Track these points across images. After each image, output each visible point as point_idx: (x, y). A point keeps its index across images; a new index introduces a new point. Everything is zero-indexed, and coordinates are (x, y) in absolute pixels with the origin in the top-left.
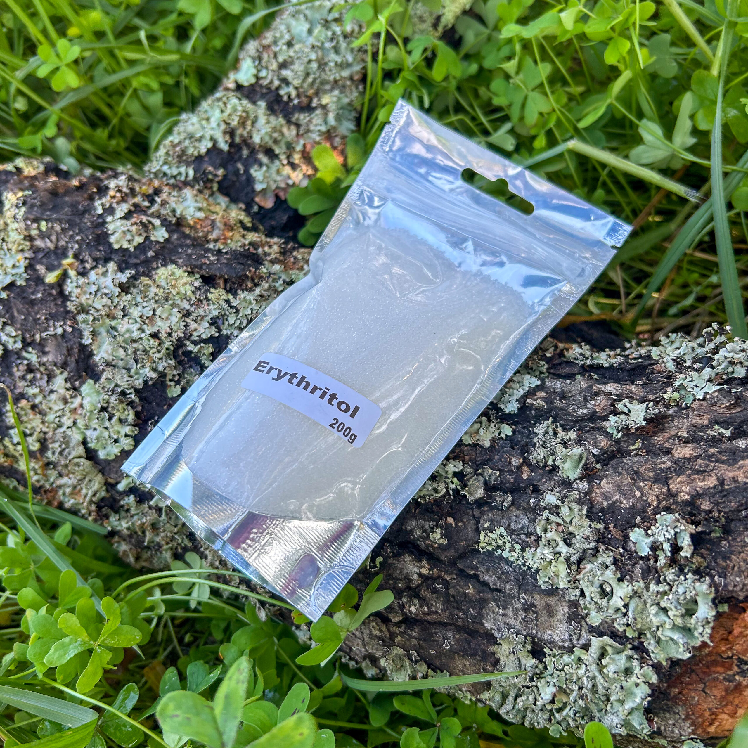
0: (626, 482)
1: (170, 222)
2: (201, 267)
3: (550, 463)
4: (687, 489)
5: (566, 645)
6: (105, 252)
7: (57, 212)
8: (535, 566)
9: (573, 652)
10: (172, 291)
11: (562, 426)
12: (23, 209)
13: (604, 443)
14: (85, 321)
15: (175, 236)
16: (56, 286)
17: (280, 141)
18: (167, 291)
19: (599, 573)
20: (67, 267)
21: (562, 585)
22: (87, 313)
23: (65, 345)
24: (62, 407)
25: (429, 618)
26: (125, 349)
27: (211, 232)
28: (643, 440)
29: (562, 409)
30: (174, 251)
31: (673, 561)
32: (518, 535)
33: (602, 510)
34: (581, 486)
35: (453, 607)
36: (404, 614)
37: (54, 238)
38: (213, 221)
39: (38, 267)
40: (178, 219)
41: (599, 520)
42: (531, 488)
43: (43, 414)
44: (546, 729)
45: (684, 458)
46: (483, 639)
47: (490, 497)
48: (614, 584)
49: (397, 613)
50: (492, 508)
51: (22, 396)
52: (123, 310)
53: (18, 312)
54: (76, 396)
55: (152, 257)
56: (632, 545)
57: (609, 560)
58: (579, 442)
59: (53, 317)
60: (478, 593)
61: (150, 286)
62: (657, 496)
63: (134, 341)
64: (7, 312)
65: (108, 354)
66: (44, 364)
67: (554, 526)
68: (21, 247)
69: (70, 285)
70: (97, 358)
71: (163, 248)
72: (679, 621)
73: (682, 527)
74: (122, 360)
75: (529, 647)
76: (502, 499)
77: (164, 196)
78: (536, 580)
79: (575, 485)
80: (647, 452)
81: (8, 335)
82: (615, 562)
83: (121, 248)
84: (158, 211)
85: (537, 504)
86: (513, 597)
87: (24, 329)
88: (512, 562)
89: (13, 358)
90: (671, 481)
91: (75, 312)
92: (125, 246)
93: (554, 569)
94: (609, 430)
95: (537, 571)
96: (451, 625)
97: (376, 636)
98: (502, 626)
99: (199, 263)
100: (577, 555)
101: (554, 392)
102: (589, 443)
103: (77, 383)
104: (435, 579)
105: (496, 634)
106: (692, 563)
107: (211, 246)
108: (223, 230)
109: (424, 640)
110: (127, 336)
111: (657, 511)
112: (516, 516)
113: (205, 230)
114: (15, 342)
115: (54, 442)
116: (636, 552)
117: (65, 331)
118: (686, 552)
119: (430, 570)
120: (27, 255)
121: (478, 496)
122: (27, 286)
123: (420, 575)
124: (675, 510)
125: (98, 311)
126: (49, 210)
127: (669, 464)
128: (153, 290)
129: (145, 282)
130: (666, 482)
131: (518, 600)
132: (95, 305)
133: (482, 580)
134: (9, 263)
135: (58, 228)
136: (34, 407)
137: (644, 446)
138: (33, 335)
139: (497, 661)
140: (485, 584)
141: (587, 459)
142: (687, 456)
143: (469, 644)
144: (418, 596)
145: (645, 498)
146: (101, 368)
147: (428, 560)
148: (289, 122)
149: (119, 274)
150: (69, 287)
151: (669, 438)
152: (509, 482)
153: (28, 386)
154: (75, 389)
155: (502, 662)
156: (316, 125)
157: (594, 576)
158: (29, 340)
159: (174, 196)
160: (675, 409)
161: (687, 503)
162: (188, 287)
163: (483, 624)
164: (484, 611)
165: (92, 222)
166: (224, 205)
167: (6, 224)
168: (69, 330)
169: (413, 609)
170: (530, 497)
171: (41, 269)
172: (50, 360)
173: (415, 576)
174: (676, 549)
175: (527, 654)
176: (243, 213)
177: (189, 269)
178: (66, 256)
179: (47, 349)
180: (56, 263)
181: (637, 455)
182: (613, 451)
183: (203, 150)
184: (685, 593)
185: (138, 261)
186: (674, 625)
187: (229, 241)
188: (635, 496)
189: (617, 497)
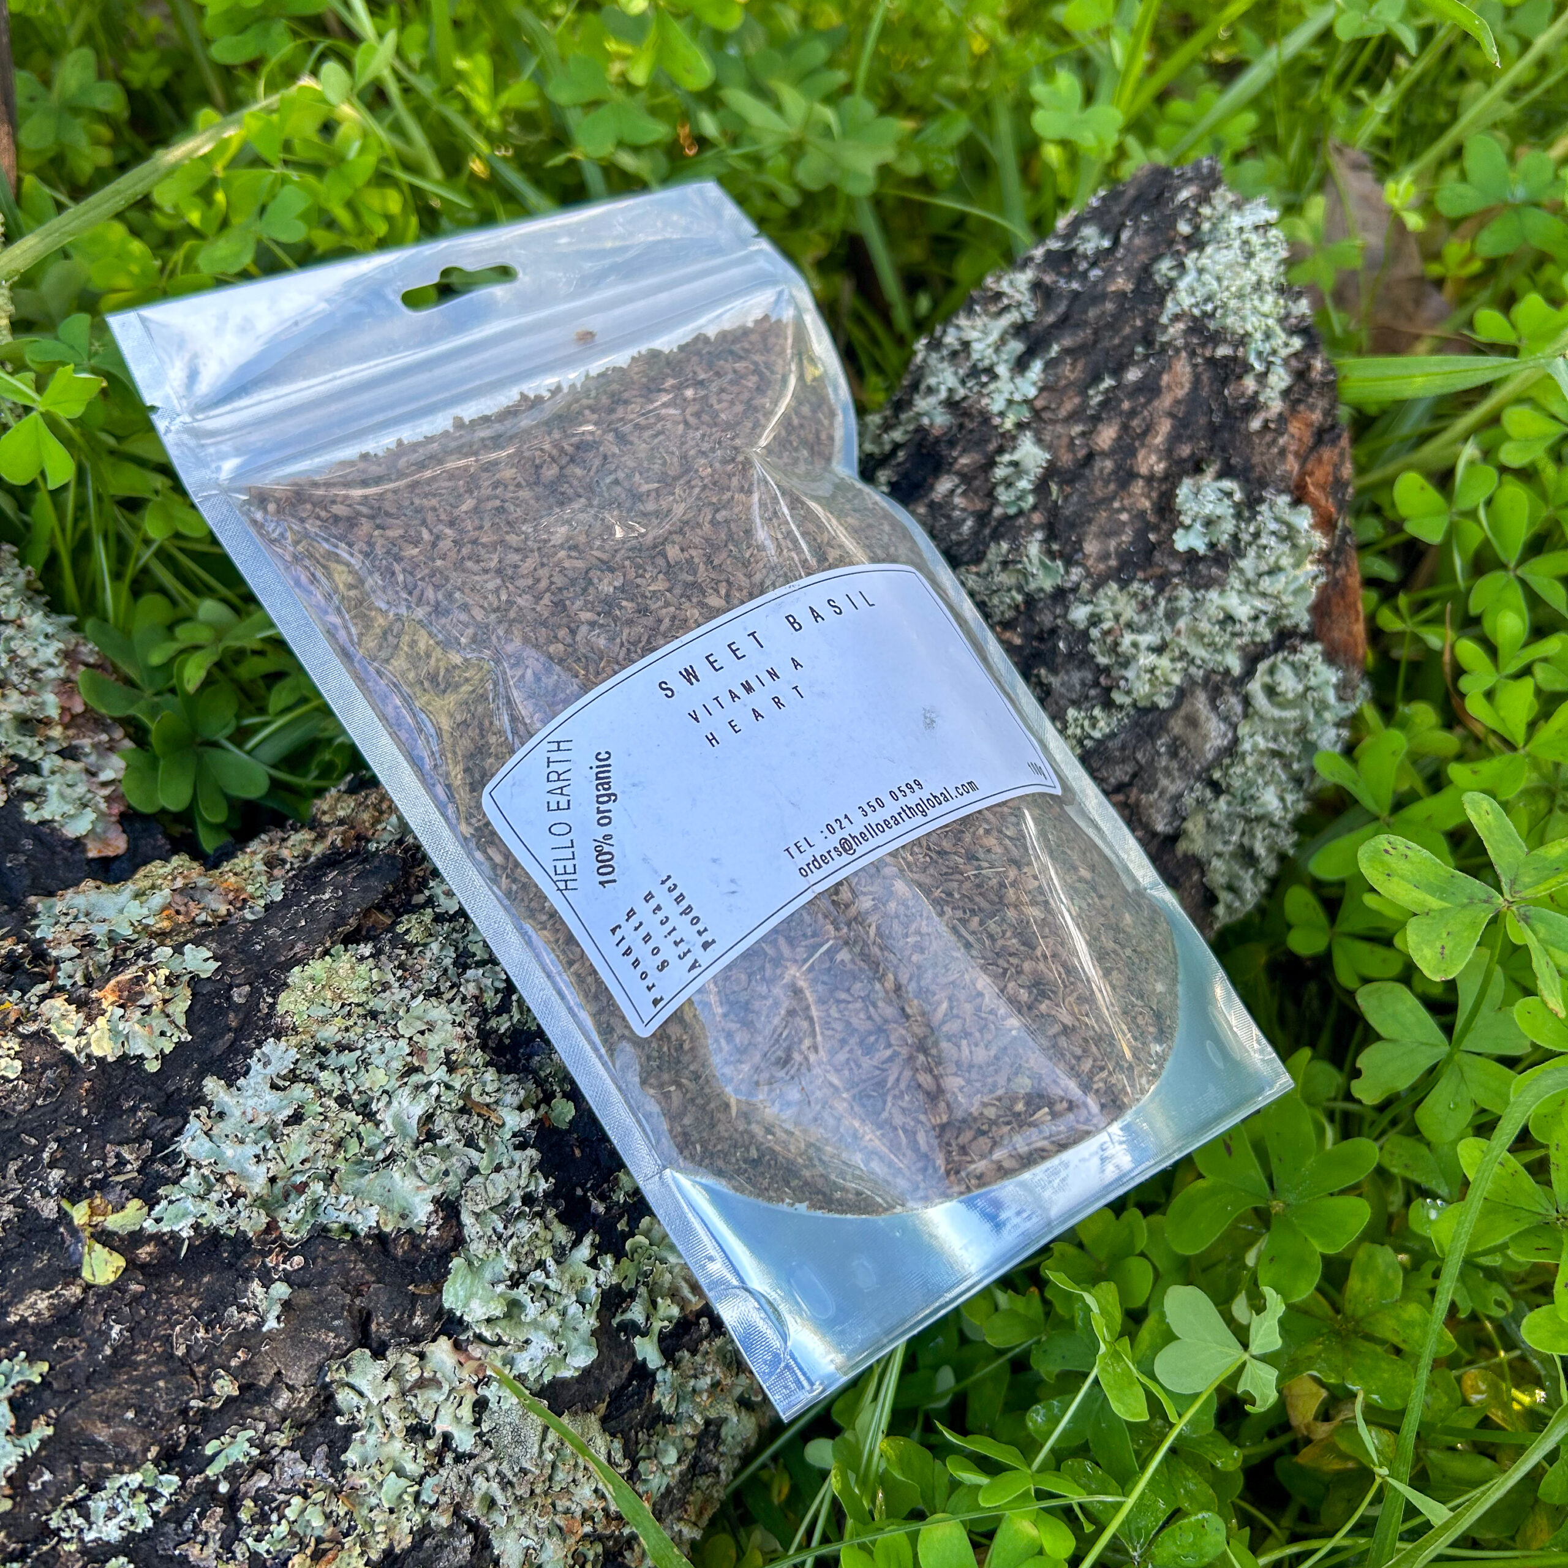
0: (1104, 520)
2: (342, 918)
3: (1019, 598)
4: (1153, 458)
5: (1230, 736)
6: (144, 1099)
9: (1239, 736)
20: (90, 1225)
26: (430, 1152)
27: (204, 907)
28: (1052, 480)
33: (1120, 569)
34: (1074, 577)
38: (181, 892)
42: (1037, 643)
45: (1116, 440)
53: (109, 1419)
59: (218, 1305)
63: (431, 1118)
64: (74, 1460)
65: (427, 1189)
75: (1208, 792)
79: (1070, 584)
80: (1071, 483)
81: (113, 1512)
83: (164, 1059)
85: (1068, 642)
86: (1153, 760)
90: (1136, 470)
91: (264, 1225)
92: (168, 1045)
93: (1159, 672)
98: (1169, 807)
99: (328, 918)
103: (420, 1318)
105: (1174, 825)
108: (219, 884)
110: (410, 1129)
112: (1062, 684)
113: (194, 912)
117: (289, 1277)
124: (1176, 481)
127: (1110, 461)
129: (293, 1043)
130: (1132, 476)
131: (1159, 755)
137: (1061, 483)
139: (1197, 858)
140: (1119, 786)
142: (1114, 435)
145: (1135, 513)
150: (175, 1224)
155: (1201, 851)
161: (1171, 467)
164: (1144, 818)
168: (298, 1260)
177: (328, 945)
185: (230, 1036)
187: (249, 890)
188: (1124, 524)
189: (1112, 544)
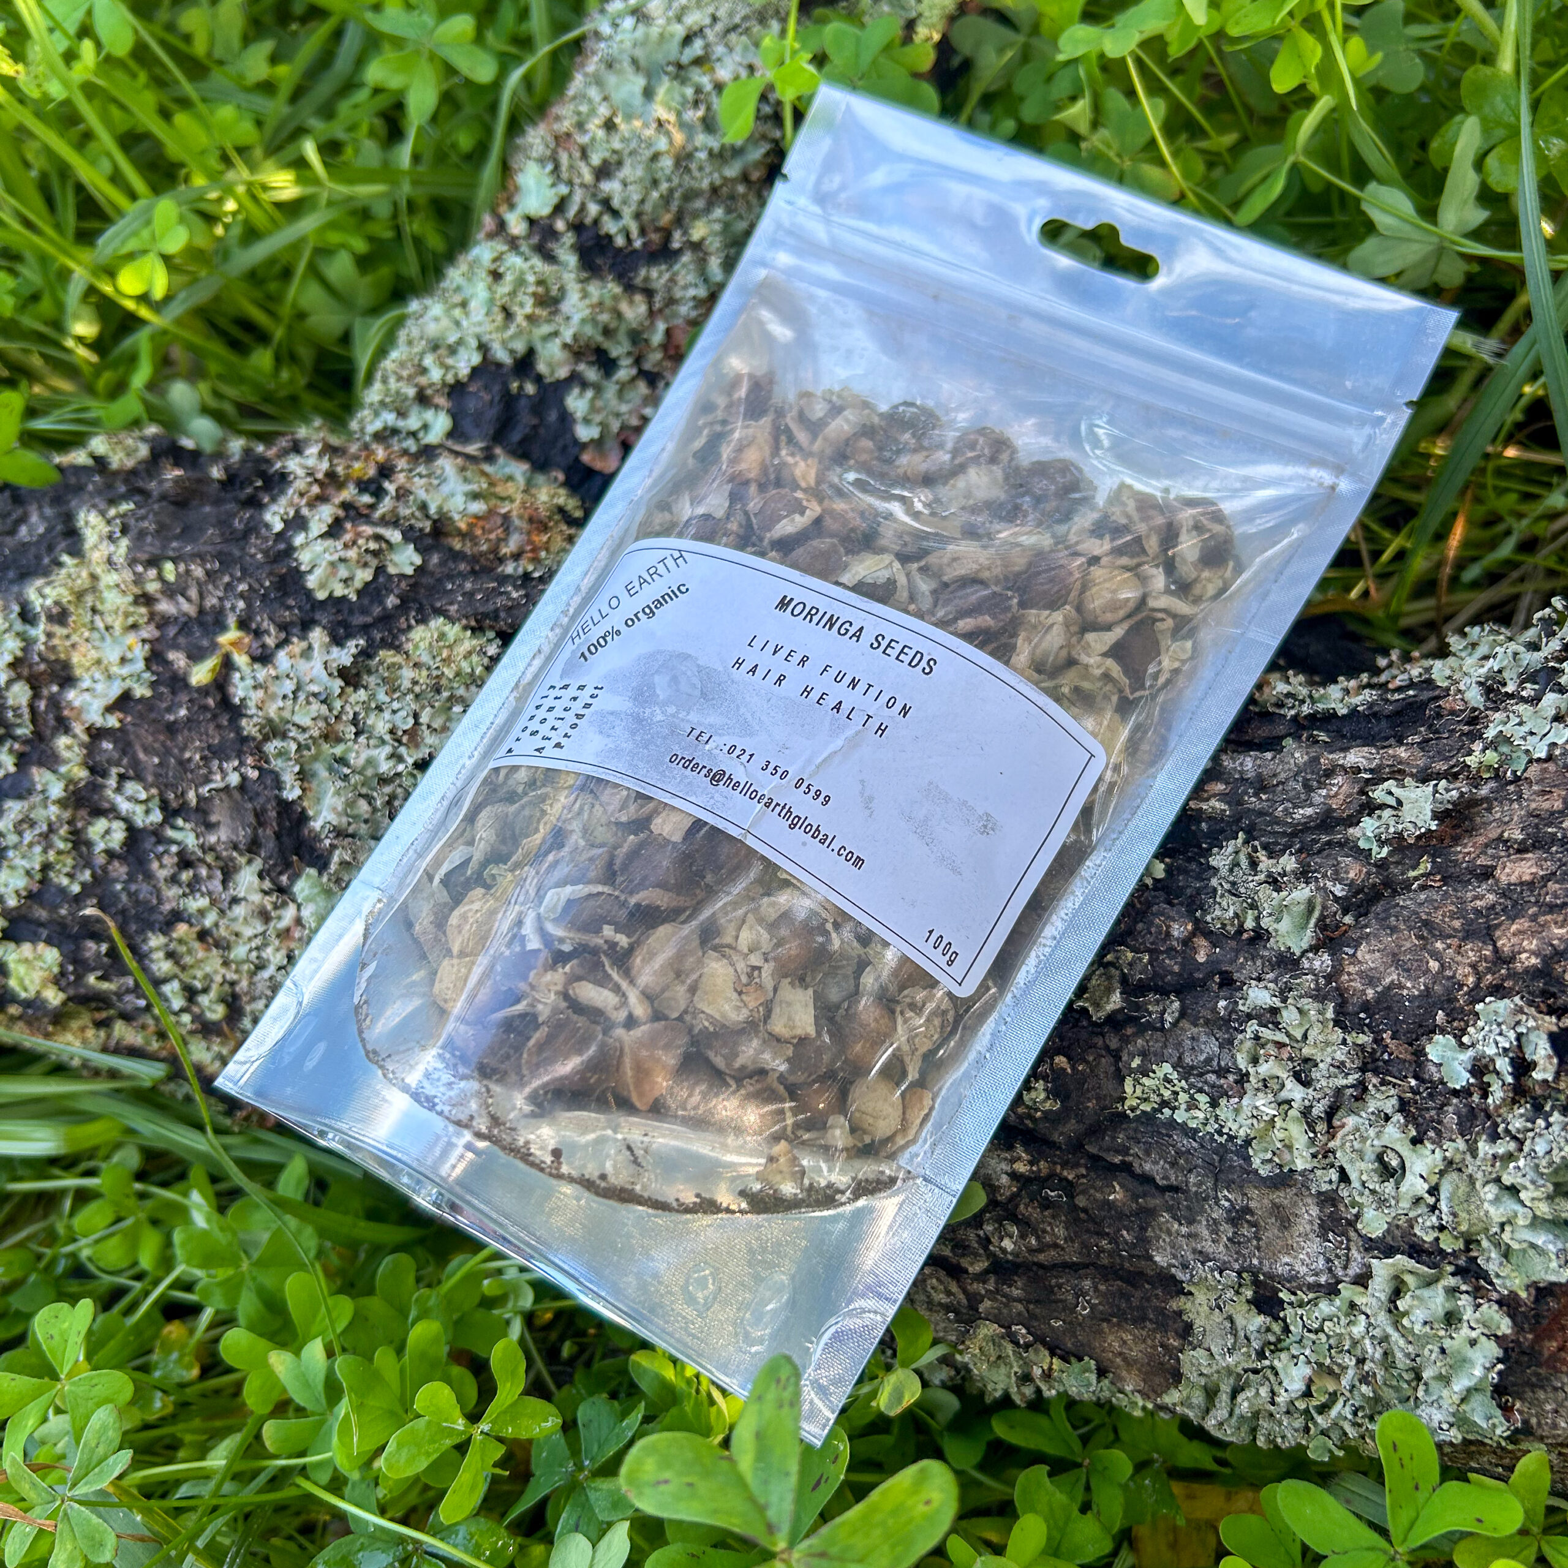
0: (1408, 945)
1: (421, 530)
2: (495, 615)
3: (1249, 924)
4: (1534, 945)
5: (1323, 1280)
6: (300, 608)
7: (194, 541)
8: (1242, 1133)
9: (1338, 1293)
10: (446, 671)
11: (1265, 847)
12: (124, 543)
13: (1354, 871)
14: (282, 754)
15: (435, 559)
16: (212, 690)
17: (616, 330)
18: (435, 673)
19: (1372, 1132)
20: (229, 648)
21: (1300, 1165)
22: (284, 736)
23: (249, 806)
24: (260, 928)
25: (1041, 1257)
26: (370, 799)
27: (505, 541)
28: (1434, 856)
29: (1261, 813)
30: (436, 589)
31: (1519, 1091)
32: (1201, 1075)
33: (1366, 1007)
34: (1317, 964)
35: (1088, 1231)
36: (991, 1255)
37: (193, 593)
38: (506, 517)
39: (172, 656)
40: (435, 522)
41: (1360, 1028)
42: (1217, 978)
43: (223, 946)
44: (1303, 1449)
45: (1522, 884)
46: (1154, 1287)
47: (1138, 1007)
48: (1405, 1150)
49: (976, 1255)
50: (1142, 1029)
51: (177, 916)
52: (355, 722)
53: (146, 750)
54: (284, 904)
55: (396, 607)
56: (1433, 1069)
57: (1390, 1105)
58: (1304, 874)
59: (216, 753)
60: (1135, 1197)
61: (400, 667)
62: (1473, 966)
63: (383, 780)
64: (124, 752)
65: (339, 814)
66: (212, 849)
67: (1272, 1050)
68: (131, 621)
69: (241, 685)
70: (317, 825)
71: (414, 586)
72: (1544, 1209)
73: (1531, 1023)
74: (366, 821)
75: (1249, 1294)
76: (1160, 1008)
77: (401, 478)
78: (1247, 1159)
79: (1306, 964)
80: (1445, 880)
81: (129, 799)
82: (1403, 1106)
83: (330, 596)
84: (394, 511)
85: (1232, 1010)
86: (1205, 1199)
87: (162, 784)
88: (1196, 1131)
89: (149, 843)
90: (1498, 933)
91: (259, 737)
92: (339, 591)
93: (1280, 1135)
94: (1362, 844)
95: (1248, 1142)
96: (1086, 1266)
97: (940, 1304)
98: (1190, 1256)
99: (490, 607)
100: (1325, 1102)
101: (1242, 779)
102: (1325, 876)
103: (284, 879)
104: (1043, 1181)
105: (1180, 1275)
106: (1559, 1091)
107: (509, 568)
108: (529, 533)
109: (1037, 1302)
110: (369, 772)
111: (1476, 996)
112: (1193, 1038)
113: (493, 536)
114: (147, 812)
115: (254, 999)
116: (1442, 1082)
117: (244, 778)
118: (1544, 1071)
119: (1031, 1163)
120: (145, 634)
121: (1110, 1007)
122: (157, 696)
123: (1014, 1176)
124: (1511, 989)
125: (304, 730)
126: (177, 538)
127: (1491, 897)
128: (407, 674)
129: (390, 660)
130: (1488, 935)
131: (1217, 1203)
132: (297, 719)
133: (1138, 1171)
134: (112, 655)
135: (198, 572)
136: (203, 935)
137: (1436, 869)
138: (183, 794)
139: (1189, 1327)
140: (1147, 1179)
141: (1324, 907)
142: (1527, 878)
143: (1128, 1300)
144: (1014, 1218)
145: (1448, 973)
146: (327, 842)
147: (1026, 1145)
148: (630, 288)
149: (335, 650)
150: (240, 689)
151: (1487, 846)
152: (1172, 973)
153: (185, 895)
154: (281, 890)
155: (1197, 1329)
156: (685, 287)
157: (1364, 1139)
158: (174, 805)
159: (421, 476)
160: (1492, 784)
161: (1535, 973)
162: (475, 658)
163: (1150, 1258)
164: (1150, 1233)
165: (266, 553)
166: (521, 480)
167: (94, 577)
168: (253, 774)
169: (1008, 1244)
170: (1218, 998)
171: (179, 659)
172: (224, 838)
173: (1004, 1180)
174: (1522, 1066)
175: (1245, 1307)
176: (562, 491)
177: (473, 623)
178: (223, 628)
179: (213, 818)
180: (205, 643)
181: (1423, 888)
182: (1374, 885)
183: (464, 371)
184: (1549, 1152)
185: (369, 620)
186: (1535, 1217)
187: (543, 554)
188: (1428, 970)
189: (1391, 977)
